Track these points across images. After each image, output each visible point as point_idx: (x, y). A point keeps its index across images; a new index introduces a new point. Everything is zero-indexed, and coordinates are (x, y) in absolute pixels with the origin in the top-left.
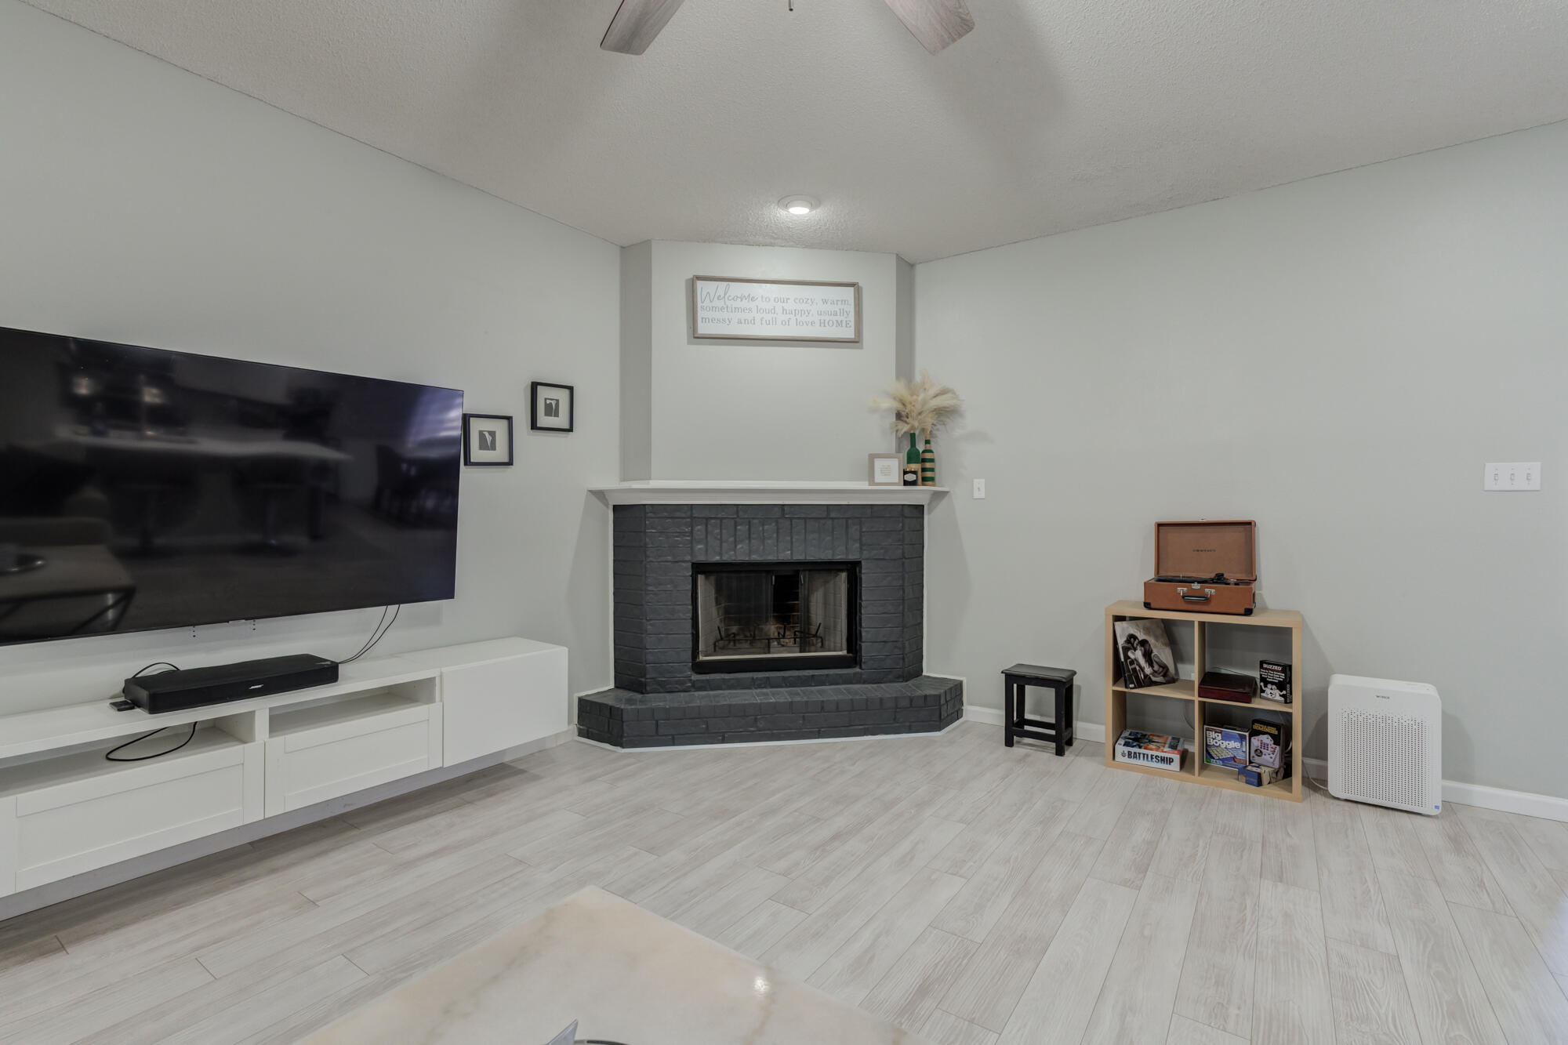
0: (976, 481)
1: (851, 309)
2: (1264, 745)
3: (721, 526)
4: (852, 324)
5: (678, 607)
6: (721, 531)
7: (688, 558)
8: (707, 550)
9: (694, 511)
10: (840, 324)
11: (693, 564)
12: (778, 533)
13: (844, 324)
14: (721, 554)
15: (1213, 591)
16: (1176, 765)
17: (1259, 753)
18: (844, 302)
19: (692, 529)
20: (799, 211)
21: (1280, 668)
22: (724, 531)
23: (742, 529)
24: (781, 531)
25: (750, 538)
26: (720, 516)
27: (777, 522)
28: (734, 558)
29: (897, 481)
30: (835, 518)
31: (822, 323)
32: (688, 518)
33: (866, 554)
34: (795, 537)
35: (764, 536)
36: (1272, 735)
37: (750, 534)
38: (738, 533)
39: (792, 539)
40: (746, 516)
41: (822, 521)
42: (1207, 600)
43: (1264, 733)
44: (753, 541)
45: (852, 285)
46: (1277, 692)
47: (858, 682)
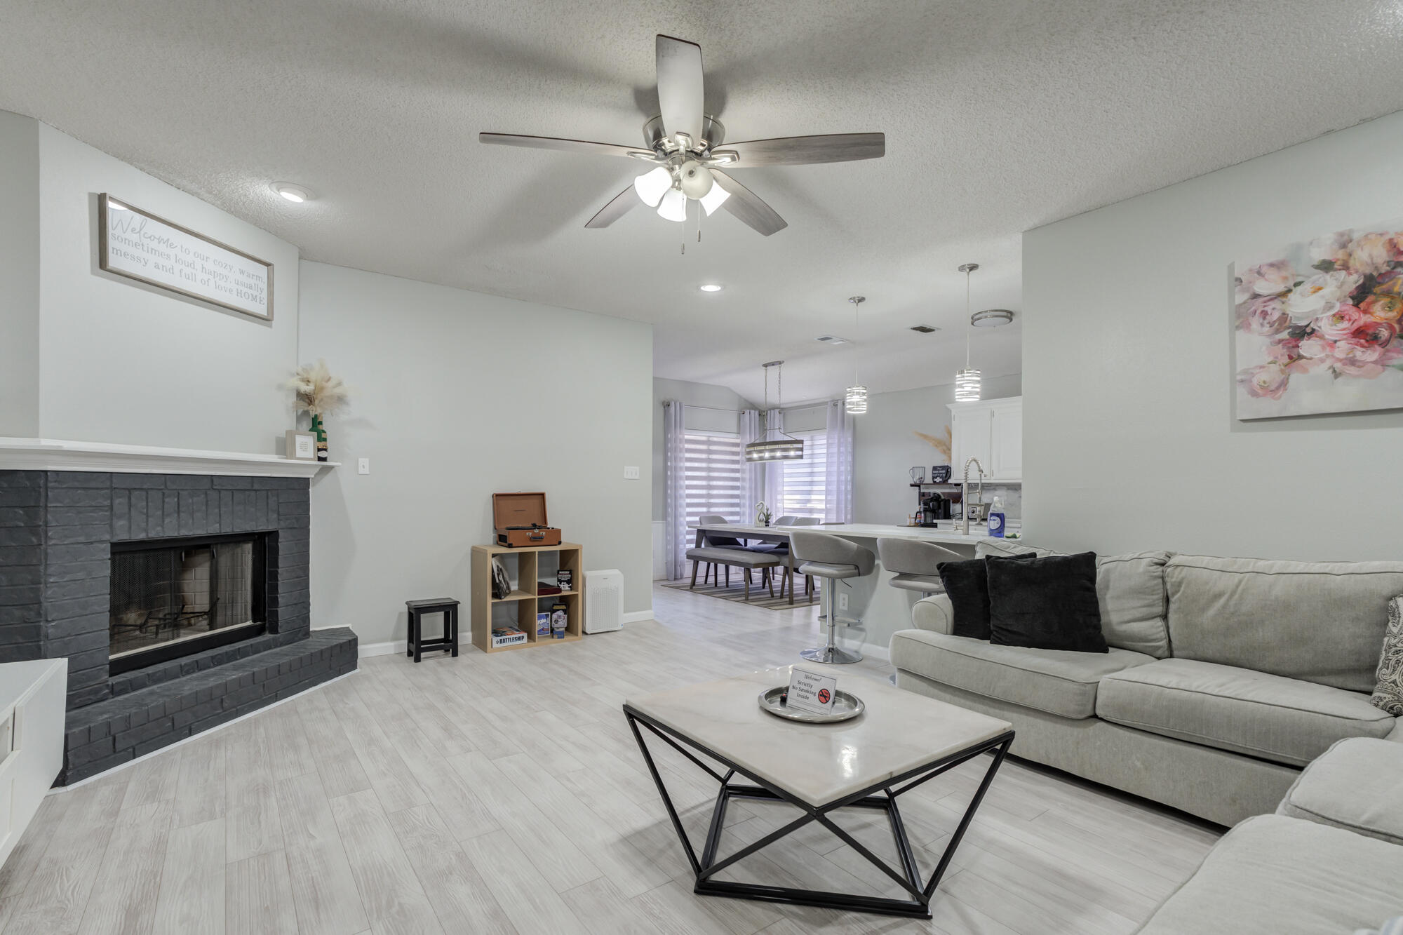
0: (360, 459)
1: (264, 286)
2: (559, 617)
3: (147, 498)
4: (265, 301)
5: (93, 598)
6: (147, 505)
7: (107, 537)
8: (130, 527)
9: (114, 481)
10: (254, 298)
11: (113, 545)
12: (207, 505)
13: (258, 300)
14: (146, 531)
15: (544, 533)
16: (525, 640)
17: (557, 622)
18: (259, 278)
19: (112, 503)
20: (292, 198)
21: (568, 572)
22: (150, 504)
23: (171, 501)
24: (209, 502)
25: (178, 512)
26: (145, 487)
27: (206, 494)
28: (161, 535)
29: (312, 457)
30: (258, 490)
31: (239, 293)
32: (106, 488)
33: (282, 524)
34: (223, 509)
35: (193, 509)
36: (563, 610)
37: (178, 508)
38: (166, 506)
39: (220, 511)
40: (174, 487)
41: (247, 493)
42: (541, 538)
43: (558, 610)
44: (182, 514)
45: (268, 265)
46: (567, 585)
47: (276, 646)
